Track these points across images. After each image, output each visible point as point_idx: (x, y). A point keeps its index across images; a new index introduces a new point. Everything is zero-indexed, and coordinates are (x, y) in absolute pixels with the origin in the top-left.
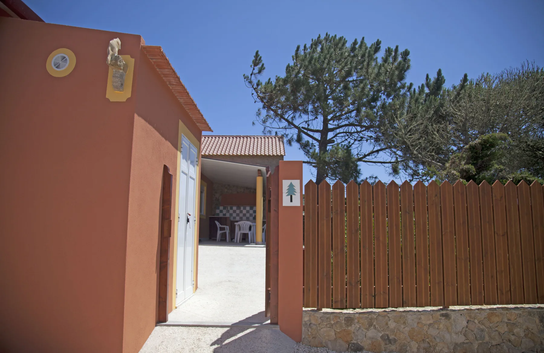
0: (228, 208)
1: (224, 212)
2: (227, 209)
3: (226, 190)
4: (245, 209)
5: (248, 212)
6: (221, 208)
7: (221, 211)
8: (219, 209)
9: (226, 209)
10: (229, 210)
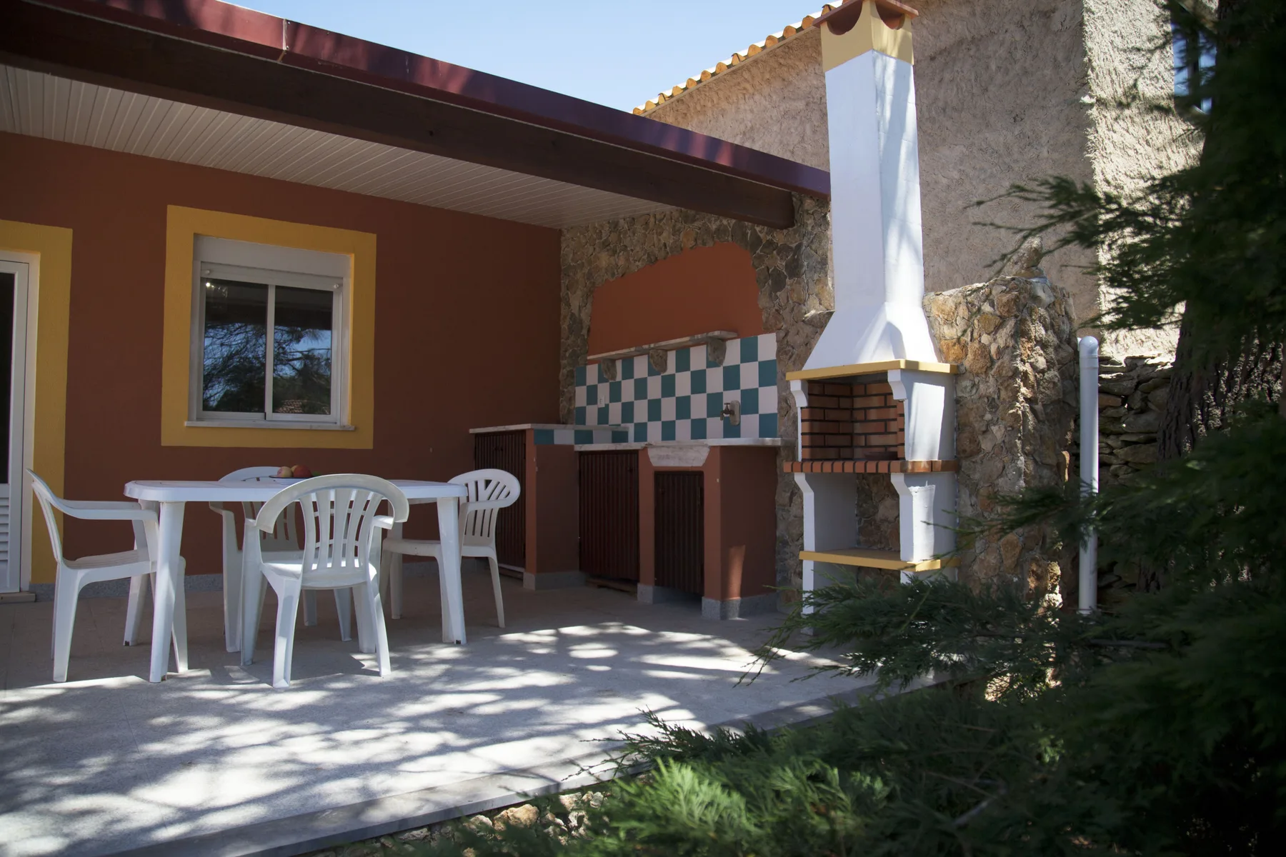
2: (610, 379)
6: (592, 373)
7: (592, 394)
8: (584, 379)
10: (620, 382)
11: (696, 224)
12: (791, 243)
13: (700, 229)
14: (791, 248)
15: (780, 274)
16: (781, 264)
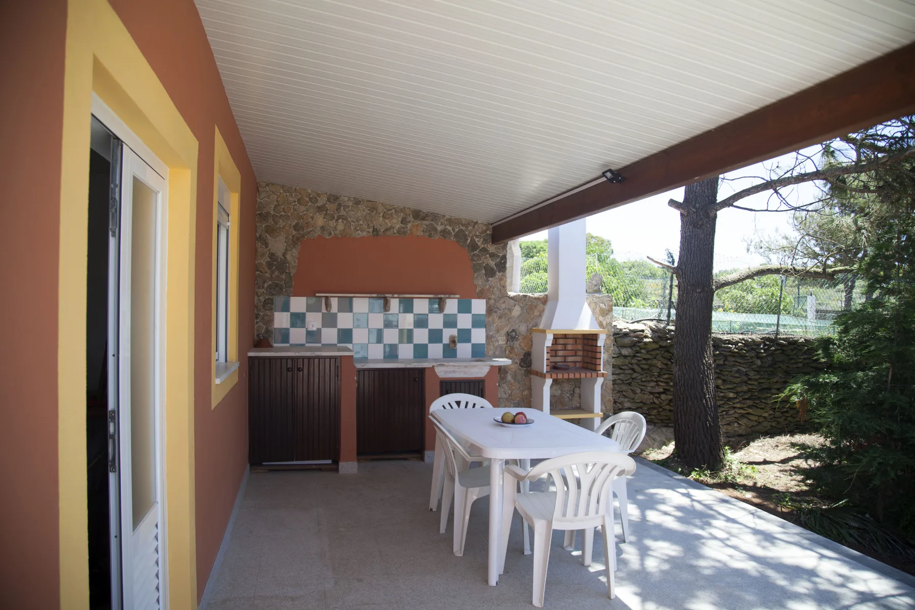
0: (328, 305)
1: (314, 321)
2: (324, 310)
3: (320, 220)
4: (407, 307)
5: (421, 322)
6: (298, 304)
7: (298, 319)
8: (286, 308)
9: (320, 311)
10: (336, 314)
11: (424, 222)
12: (500, 253)
13: (427, 226)
14: (499, 256)
15: (492, 269)
16: (492, 263)
